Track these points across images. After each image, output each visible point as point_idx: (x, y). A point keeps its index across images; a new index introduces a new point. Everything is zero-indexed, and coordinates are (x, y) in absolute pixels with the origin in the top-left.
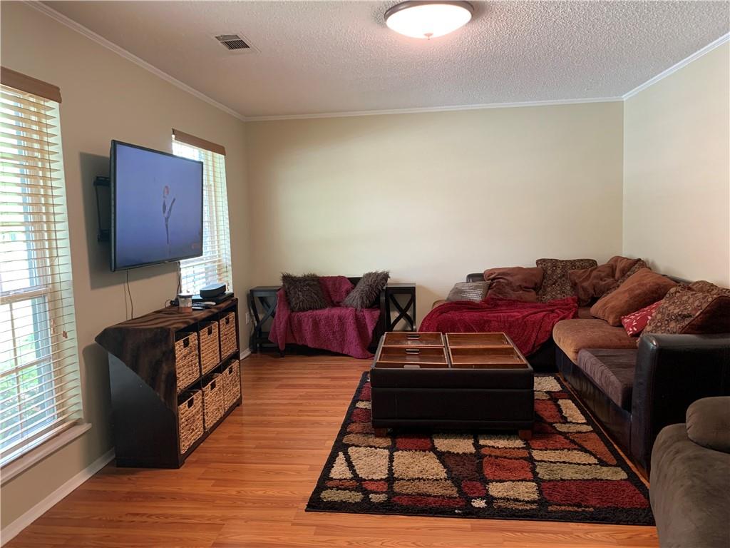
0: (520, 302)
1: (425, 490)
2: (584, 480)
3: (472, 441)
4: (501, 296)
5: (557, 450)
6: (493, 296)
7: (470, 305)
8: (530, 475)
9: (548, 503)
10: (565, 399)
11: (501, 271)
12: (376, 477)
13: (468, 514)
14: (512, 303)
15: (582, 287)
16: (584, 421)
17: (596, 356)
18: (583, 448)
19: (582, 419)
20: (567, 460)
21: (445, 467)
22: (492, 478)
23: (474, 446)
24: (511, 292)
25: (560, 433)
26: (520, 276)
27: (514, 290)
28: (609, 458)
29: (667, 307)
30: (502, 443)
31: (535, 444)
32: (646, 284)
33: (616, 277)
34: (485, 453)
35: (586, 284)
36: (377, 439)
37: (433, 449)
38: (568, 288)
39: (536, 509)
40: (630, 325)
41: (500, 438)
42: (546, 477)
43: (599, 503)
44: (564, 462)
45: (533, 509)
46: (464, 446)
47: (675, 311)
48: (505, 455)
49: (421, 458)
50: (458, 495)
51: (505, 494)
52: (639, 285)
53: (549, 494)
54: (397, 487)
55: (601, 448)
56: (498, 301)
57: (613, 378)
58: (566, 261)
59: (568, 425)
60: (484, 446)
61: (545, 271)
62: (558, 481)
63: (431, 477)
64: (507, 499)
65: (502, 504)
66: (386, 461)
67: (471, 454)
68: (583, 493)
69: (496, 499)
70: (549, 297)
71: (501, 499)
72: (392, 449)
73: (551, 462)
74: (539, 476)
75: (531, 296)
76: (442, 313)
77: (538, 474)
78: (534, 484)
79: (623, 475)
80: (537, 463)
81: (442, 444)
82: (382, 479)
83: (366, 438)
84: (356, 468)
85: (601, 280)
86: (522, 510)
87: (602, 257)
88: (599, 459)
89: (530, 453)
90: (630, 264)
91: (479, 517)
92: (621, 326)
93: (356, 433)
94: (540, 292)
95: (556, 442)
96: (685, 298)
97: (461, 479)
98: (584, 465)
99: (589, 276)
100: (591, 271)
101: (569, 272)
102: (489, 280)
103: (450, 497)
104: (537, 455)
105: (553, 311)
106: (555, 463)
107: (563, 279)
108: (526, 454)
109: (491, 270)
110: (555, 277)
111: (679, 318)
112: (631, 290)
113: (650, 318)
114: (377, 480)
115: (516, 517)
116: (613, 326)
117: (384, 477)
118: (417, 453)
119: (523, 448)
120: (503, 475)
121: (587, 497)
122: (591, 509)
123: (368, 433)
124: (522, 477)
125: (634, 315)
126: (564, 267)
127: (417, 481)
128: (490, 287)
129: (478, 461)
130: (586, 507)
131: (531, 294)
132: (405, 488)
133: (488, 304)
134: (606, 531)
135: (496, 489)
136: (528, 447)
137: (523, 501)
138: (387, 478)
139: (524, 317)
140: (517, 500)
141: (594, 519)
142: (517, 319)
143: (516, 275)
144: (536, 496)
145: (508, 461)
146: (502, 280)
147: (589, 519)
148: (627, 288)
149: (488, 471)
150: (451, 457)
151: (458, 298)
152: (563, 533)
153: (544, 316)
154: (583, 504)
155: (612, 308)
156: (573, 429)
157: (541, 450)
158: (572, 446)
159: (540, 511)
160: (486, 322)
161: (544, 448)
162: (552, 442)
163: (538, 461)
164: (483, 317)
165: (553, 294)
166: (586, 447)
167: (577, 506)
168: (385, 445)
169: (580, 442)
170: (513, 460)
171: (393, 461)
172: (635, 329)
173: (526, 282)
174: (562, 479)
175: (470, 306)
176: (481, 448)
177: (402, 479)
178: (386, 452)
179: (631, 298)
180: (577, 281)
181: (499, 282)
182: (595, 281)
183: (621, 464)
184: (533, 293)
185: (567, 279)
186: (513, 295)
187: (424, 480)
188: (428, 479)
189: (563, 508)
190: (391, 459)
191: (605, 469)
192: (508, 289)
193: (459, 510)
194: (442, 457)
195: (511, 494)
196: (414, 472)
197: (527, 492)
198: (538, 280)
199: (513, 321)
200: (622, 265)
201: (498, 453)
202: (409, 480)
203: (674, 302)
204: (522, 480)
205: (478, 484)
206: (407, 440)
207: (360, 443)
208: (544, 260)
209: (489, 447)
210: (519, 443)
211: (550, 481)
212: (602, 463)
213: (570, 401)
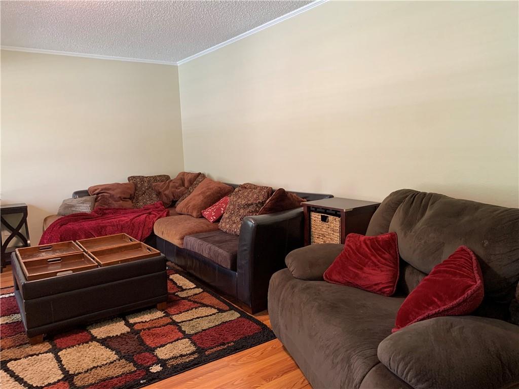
0: (122, 209)
1: (106, 375)
2: (216, 326)
3: (123, 323)
4: (106, 207)
5: (188, 310)
6: (100, 207)
7: (82, 216)
8: (180, 335)
9: (204, 350)
10: (173, 274)
11: (104, 187)
12: (52, 380)
13: (151, 380)
14: (116, 211)
15: (165, 194)
16: (194, 286)
17: (200, 239)
18: (204, 304)
19: (192, 285)
20: (199, 316)
21: (112, 350)
22: (154, 346)
23: (127, 326)
24: (114, 202)
25: (184, 298)
26: (119, 190)
27: (115, 201)
28: (223, 306)
29: (236, 200)
30: (147, 317)
31: (172, 310)
32: (212, 188)
33: (186, 186)
34: (138, 328)
35: (167, 192)
36: (35, 347)
37: (94, 339)
38: (154, 196)
39: (198, 356)
40: (210, 215)
41: (144, 314)
42: (192, 332)
43: (234, 338)
44: (198, 318)
45: (196, 358)
46: (118, 328)
47: (243, 202)
48: (154, 325)
49: (88, 350)
50: (136, 369)
51: (172, 355)
52: (208, 189)
53: (201, 344)
54: (78, 382)
55: (215, 301)
56: (105, 211)
57: (220, 251)
58: (150, 177)
59: (185, 292)
60: (135, 324)
61: (136, 185)
62: (202, 332)
63: (105, 363)
64: (175, 358)
65: (173, 363)
66: (54, 363)
67: (128, 333)
68: (221, 335)
69: (167, 360)
70: (141, 204)
71: (170, 359)
72: (55, 351)
73: (189, 320)
74: (187, 333)
75: (128, 204)
76: (62, 225)
77: (185, 331)
78: (187, 340)
79: (237, 315)
80: (180, 324)
81: (100, 332)
82: (59, 381)
83: (22, 349)
84: (25, 379)
85: (176, 188)
86: (189, 361)
87: (173, 173)
88: (218, 309)
89: (171, 319)
90: (195, 176)
91: (161, 379)
92: (202, 217)
93: (8, 348)
94: (134, 201)
95: (184, 305)
96: (246, 194)
97: (131, 354)
98: (211, 315)
99: (168, 186)
100: (169, 183)
101: (153, 184)
102: (94, 194)
103: (131, 373)
104: (177, 318)
105: (150, 213)
106: (192, 320)
107: (150, 189)
108: (169, 321)
109: (95, 186)
110: (143, 189)
111: (246, 206)
112: (203, 193)
113: (222, 209)
114: (54, 383)
115: (187, 368)
116: (197, 218)
117: (60, 378)
118: (81, 346)
119: (164, 316)
120: (163, 340)
121: (225, 336)
122: (232, 344)
123: (21, 344)
124: (176, 338)
125: (210, 209)
126: (149, 181)
127: (93, 370)
128: (96, 200)
129: (136, 336)
130: (228, 343)
131: (128, 203)
132: (86, 379)
133: (98, 214)
134: (248, 354)
135: (163, 353)
136: (168, 315)
137: (187, 355)
138: (65, 377)
139: (131, 220)
140: (181, 356)
141: (237, 349)
142: (127, 222)
143: (115, 189)
144: (193, 348)
145: (160, 329)
146: (105, 194)
147: (234, 351)
148: (200, 192)
149: (149, 342)
150: (113, 341)
151: (69, 212)
152: (223, 367)
153: (146, 217)
154: (225, 342)
155: (194, 205)
156: (191, 293)
157: (178, 314)
158: (196, 305)
159: (201, 358)
160: (102, 227)
161: (179, 312)
162: (181, 306)
163: (180, 323)
164: (99, 224)
165: (145, 201)
166: (205, 303)
167: (223, 345)
168: (46, 349)
169: (200, 301)
170: (162, 328)
171: (61, 361)
172: (215, 218)
173: (124, 194)
174: (203, 330)
175: (85, 217)
176: (133, 326)
177: (80, 373)
178: (50, 355)
179: (205, 198)
180: (160, 191)
181: (103, 195)
182: (173, 189)
183: (232, 308)
184: (130, 202)
185: (152, 189)
186: (116, 205)
187: (101, 367)
188: (103, 365)
189: (215, 349)
190: (59, 360)
191: (224, 314)
192: (111, 201)
193: (144, 379)
194: (105, 342)
195: (176, 352)
196: (87, 363)
197: (186, 348)
198: (132, 192)
199: (124, 224)
200: (189, 178)
201: (148, 325)
202: (86, 372)
203: (240, 197)
204: (177, 340)
205: (147, 354)
206: (66, 339)
207: (18, 356)
208: (134, 177)
209: (139, 323)
210: (159, 314)
211: (196, 334)
212: (221, 311)
213: (178, 275)
